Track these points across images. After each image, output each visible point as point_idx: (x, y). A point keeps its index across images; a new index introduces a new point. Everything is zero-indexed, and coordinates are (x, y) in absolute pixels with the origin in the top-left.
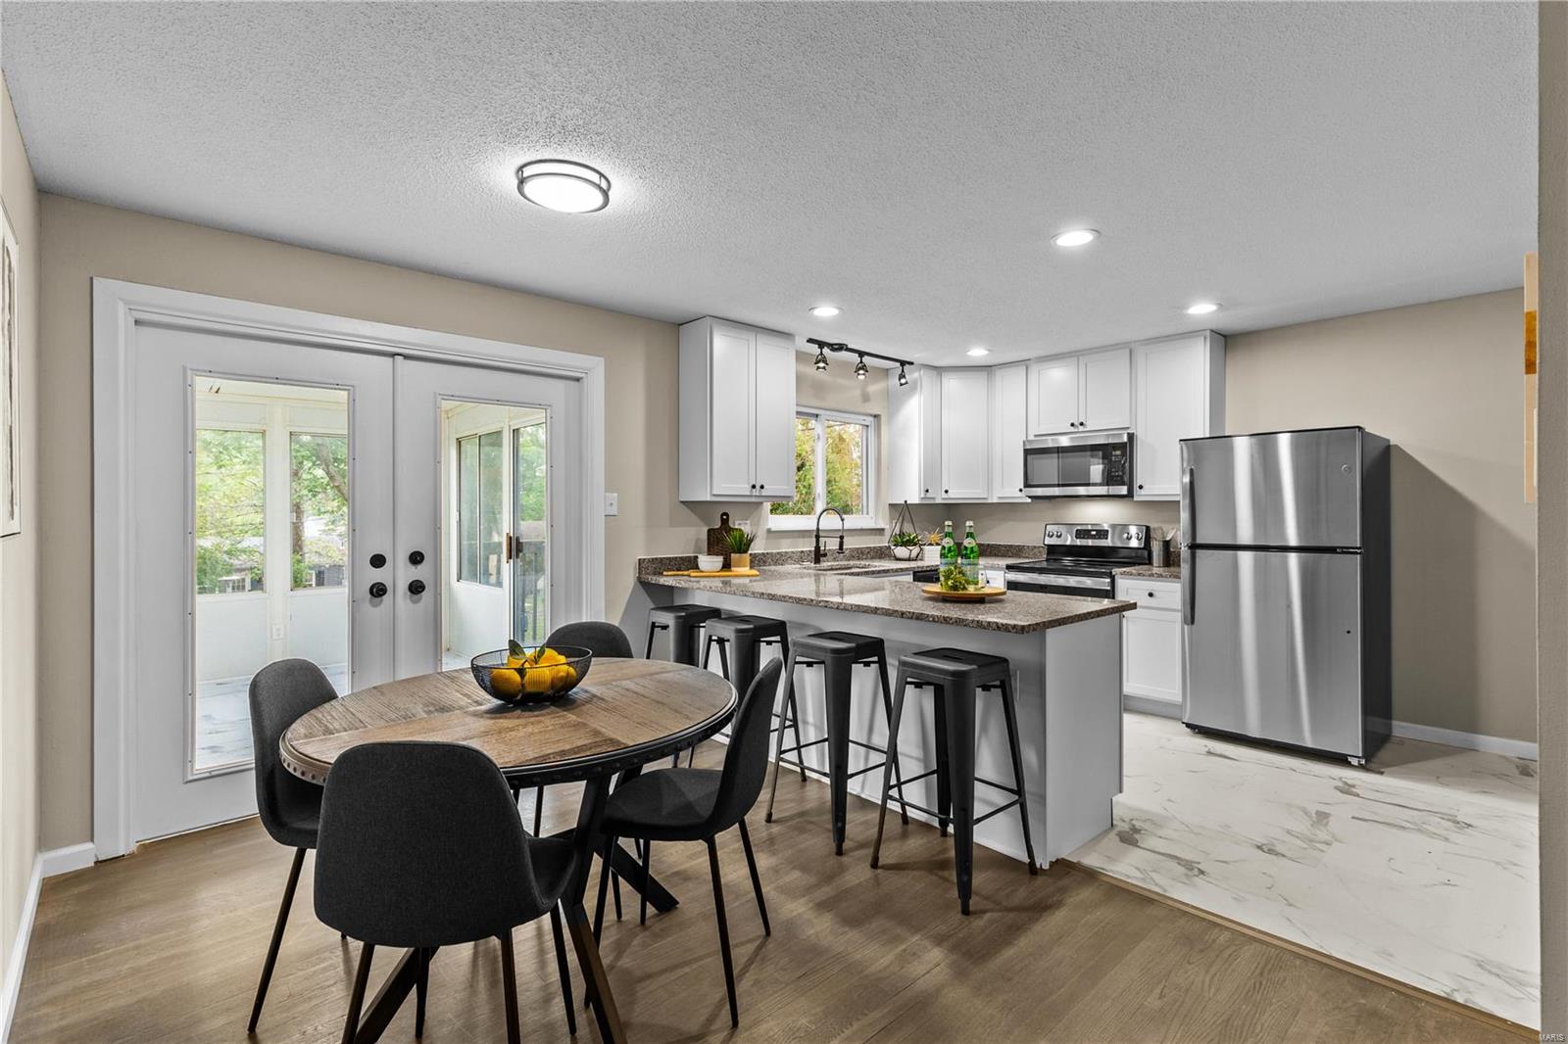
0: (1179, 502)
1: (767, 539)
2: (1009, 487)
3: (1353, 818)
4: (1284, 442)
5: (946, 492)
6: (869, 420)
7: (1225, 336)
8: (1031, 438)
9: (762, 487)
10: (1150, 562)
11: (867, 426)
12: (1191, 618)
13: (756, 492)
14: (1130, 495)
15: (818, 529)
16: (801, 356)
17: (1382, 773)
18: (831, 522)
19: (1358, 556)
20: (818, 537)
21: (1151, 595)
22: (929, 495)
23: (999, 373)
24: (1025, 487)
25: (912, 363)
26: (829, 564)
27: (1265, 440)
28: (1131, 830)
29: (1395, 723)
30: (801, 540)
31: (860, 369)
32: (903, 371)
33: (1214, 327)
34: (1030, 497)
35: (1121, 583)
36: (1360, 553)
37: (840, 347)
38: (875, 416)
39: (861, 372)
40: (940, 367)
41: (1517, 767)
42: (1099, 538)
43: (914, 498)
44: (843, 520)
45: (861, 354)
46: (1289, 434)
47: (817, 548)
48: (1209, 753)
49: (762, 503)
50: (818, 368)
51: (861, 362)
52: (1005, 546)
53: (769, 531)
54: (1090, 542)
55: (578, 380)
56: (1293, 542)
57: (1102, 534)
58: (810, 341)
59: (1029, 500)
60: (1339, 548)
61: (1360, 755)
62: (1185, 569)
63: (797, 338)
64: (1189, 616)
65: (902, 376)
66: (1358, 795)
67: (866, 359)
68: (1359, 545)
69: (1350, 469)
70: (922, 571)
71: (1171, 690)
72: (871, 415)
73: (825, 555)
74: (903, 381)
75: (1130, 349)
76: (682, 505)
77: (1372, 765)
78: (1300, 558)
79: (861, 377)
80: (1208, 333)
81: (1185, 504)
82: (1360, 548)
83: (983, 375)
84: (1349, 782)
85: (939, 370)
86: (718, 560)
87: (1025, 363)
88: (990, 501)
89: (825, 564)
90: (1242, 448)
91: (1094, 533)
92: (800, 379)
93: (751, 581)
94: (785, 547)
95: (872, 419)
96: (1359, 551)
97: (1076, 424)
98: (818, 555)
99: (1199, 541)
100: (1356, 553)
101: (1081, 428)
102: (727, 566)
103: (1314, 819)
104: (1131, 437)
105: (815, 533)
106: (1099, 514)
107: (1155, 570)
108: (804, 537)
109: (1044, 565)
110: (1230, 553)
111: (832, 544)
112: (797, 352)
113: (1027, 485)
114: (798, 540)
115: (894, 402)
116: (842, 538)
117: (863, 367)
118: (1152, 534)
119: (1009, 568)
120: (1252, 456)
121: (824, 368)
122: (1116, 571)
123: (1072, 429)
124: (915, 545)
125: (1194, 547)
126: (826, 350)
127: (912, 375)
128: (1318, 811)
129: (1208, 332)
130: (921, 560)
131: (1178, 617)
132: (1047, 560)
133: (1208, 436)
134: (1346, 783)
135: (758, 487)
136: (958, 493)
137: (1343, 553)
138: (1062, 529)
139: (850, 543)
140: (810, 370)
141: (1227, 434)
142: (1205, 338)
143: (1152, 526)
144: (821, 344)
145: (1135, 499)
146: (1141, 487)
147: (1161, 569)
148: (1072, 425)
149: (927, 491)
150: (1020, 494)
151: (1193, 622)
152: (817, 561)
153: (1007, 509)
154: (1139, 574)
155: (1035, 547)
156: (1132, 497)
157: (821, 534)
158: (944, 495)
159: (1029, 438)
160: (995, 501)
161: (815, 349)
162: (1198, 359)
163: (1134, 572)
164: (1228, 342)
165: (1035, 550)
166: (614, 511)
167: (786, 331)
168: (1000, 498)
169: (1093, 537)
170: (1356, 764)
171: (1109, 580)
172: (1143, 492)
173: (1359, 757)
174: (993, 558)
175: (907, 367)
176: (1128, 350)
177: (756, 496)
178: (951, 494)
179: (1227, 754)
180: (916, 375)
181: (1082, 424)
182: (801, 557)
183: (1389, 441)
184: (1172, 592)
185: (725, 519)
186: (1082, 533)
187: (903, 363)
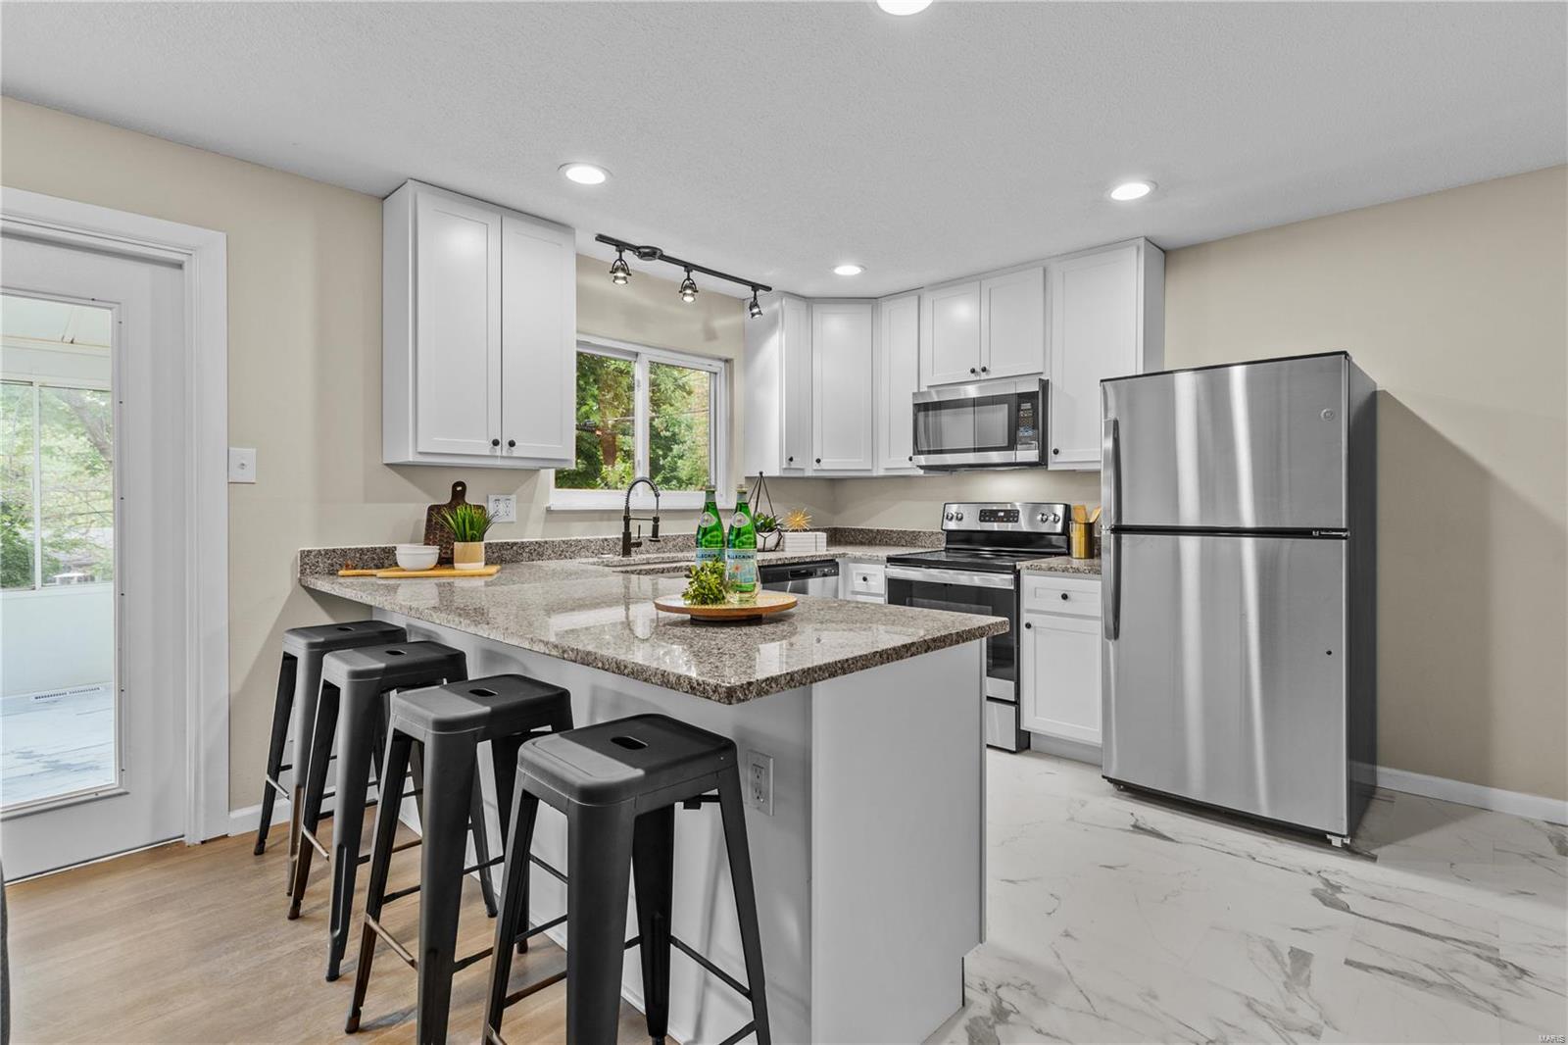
0: (1098, 472)
1: (546, 521)
2: (898, 457)
3: (1348, 962)
4: (1238, 375)
5: (818, 461)
6: (718, 366)
7: (1164, 251)
8: (924, 389)
9: (512, 444)
10: (1069, 553)
11: (716, 373)
12: (1114, 631)
13: (503, 450)
14: (1042, 463)
15: (627, 509)
16: (583, 262)
17: (1373, 859)
18: (642, 498)
19: (1344, 541)
20: (627, 520)
21: (1065, 597)
22: (793, 465)
23: (887, 307)
24: (914, 454)
25: (768, 289)
26: (644, 556)
27: (1213, 373)
28: (993, 1012)
29: (1381, 769)
30: (605, 523)
31: (687, 287)
32: (755, 298)
33: (1150, 233)
34: (921, 467)
35: (1028, 581)
36: (1345, 538)
37: (650, 253)
38: (727, 361)
39: (689, 291)
40: (809, 298)
41: (1551, 839)
42: (1008, 521)
43: (773, 468)
44: (657, 496)
45: (689, 267)
46: (1244, 367)
47: (627, 535)
48: (1137, 828)
49: (536, 471)
50: (616, 278)
51: (689, 279)
52: (898, 532)
53: (549, 511)
54: (995, 527)
55: (180, 266)
56: (1248, 521)
57: (1011, 515)
58: (601, 238)
59: (921, 472)
60: (1316, 530)
61: (1345, 833)
62: (1107, 560)
63: (577, 232)
64: (1112, 627)
65: (754, 305)
66: (1346, 909)
67: (694, 274)
68: (1344, 527)
69: (1333, 416)
70: (769, 566)
71: (1088, 730)
72: (720, 359)
73: (639, 545)
74: (755, 310)
75: (1043, 268)
76: (388, 469)
77: (1360, 844)
78: (1257, 543)
79: (689, 299)
80: (1142, 242)
81: (1107, 475)
82: (1345, 530)
83: (866, 309)
84: (1333, 879)
85: (809, 301)
86: (431, 553)
87: (916, 292)
88: (875, 474)
89: (636, 557)
90: (1186, 386)
91: (1002, 514)
92: (583, 297)
93: (487, 584)
94: (578, 532)
95: (722, 364)
96: (1344, 534)
97: (978, 369)
98: (628, 545)
99: (1125, 522)
100: (1340, 538)
101: (984, 376)
102: (446, 561)
103: (1288, 970)
104: (1045, 385)
105: (624, 514)
106: (1010, 490)
107: (1076, 563)
108: (609, 520)
109: (943, 557)
110: (1168, 539)
111: (642, 530)
112: (578, 255)
113: (918, 452)
114: (599, 523)
115: (750, 343)
116: (656, 520)
117: (692, 286)
118: (1074, 515)
119: (891, 560)
120: (1198, 402)
121: (625, 278)
122: (1020, 565)
123: (973, 377)
124: (771, 530)
125: (1119, 530)
126: (628, 255)
127: (768, 305)
128: (1292, 950)
129: (1143, 240)
130: (783, 550)
131: (1097, 628)
132: (947, 550)
133: (1141, 373)
134: (1327, 882)
135: (505, 443)
136: (835, 463)
137: (1321, 537)
138: (964, 510)
139: (667, 529)
140: (601, 283)
141: (1166, 370)
142: (1138, 249)
143: (1073, 505)
144: (621, 246)
145: (1049, 469)
146: (1056, 452)
147: (1082, 561)
148: (973, 371)
149: (791, 459)
150: (909, 464)
151: (1116, 636)
152: (626, 552)
153: (897, 482)
154: (1050, 569)
155: (933, 533)
156: (1046, 465)
157: (632, 515)
158: (816, 466)
159: (921, 390)
160: (882, 473)
161: (609, 253)
162: (1130, 275)
163: (1044, 565)
164: (1166, 256)
165: (933, 537)
166: (249, 475)
167: (561, 221)
168: (887, 469)
169: (1001, 520)
170: (1339, 845)
171: (1012, 576)
172: (1059, 458)
173: (1343, 836)
174: (877, 548)
175: (760, 292)
176: (1041, 268)
177: (502, 457)
178: (826, 464)
179: (1160, 828)
180: (776, 305)
181: (984, 370)
182: (604, 546)
183: (1375, 384)
184: (1091, 593)
185: (459, 492)
186: (987, 515)
187: (755, 287)
